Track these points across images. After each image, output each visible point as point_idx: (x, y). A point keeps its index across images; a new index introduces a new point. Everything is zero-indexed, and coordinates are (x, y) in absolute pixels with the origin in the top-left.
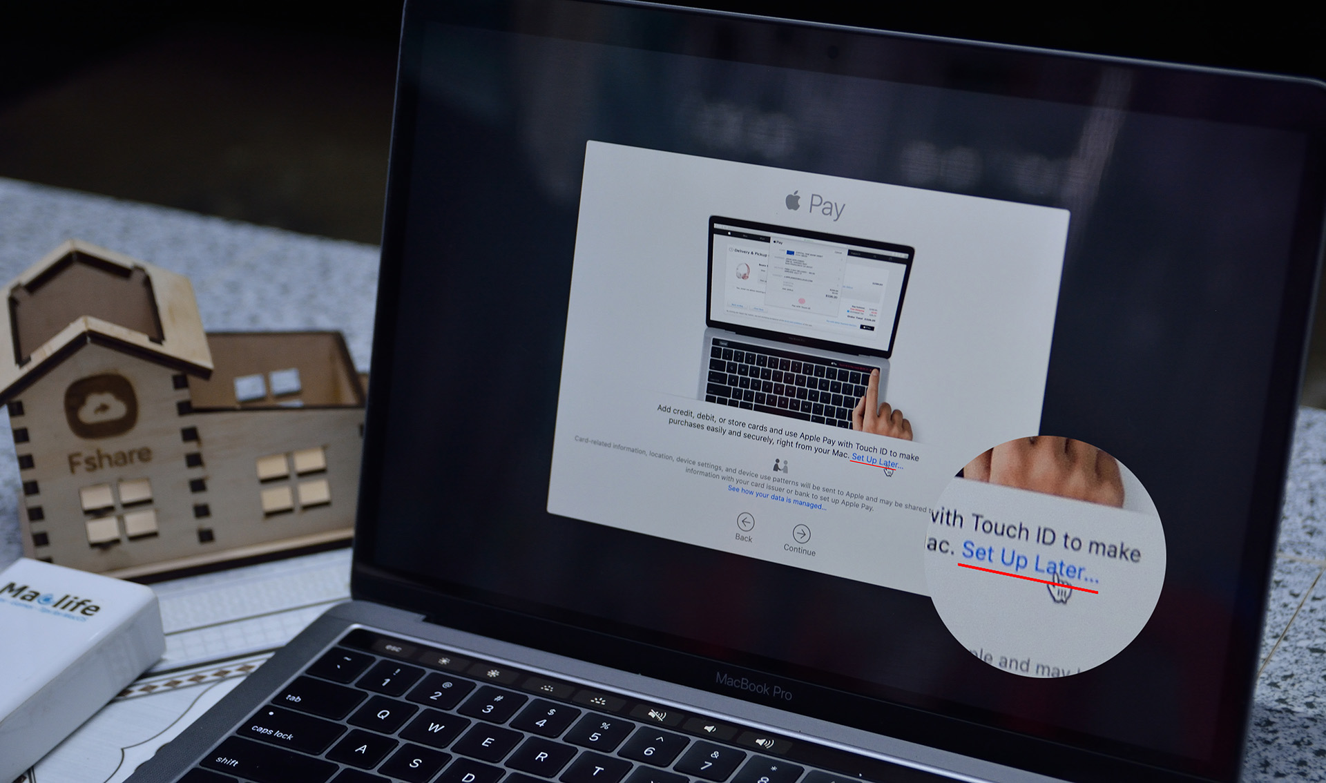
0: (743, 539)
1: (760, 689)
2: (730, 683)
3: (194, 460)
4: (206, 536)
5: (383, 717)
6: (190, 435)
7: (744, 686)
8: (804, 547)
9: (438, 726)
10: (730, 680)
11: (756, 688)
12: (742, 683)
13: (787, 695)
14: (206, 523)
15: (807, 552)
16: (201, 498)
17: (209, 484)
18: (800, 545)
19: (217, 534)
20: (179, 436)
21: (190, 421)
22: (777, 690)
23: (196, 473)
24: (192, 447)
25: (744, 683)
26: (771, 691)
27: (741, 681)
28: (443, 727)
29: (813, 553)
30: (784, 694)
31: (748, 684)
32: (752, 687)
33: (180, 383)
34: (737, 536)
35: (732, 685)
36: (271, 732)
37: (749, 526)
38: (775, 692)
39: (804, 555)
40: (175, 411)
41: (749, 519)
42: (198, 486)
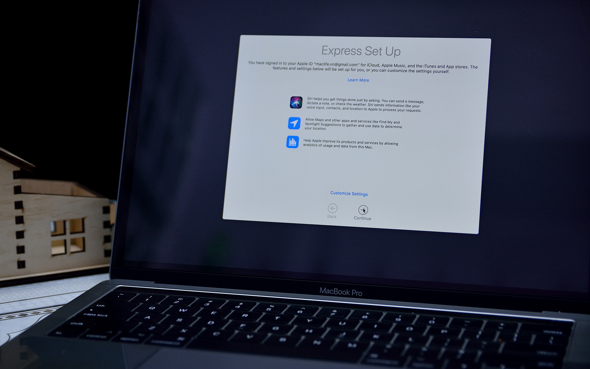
0: (331, 217)
1: (344, 293)
2: (327, 292)
3: (20, 220)
4: (21, 265)
5: (152, 309)
6: (19, 205)
7: (336, 292)
8: (365, 216)
9: (184, 310)
10: (328, 291)
11: (342, 293)
12: (334, 291)
13: (360, 293)
14: (22, 257)
15: (366, 219)
16: (21, 242)
17: (26, 234)
18: (363, 216)
19: (27, 264)
20: (13, 206)
21: (19, 198)
22: (354, 292)
23: (20, 228)
24: (19, 212)
25: (336, 291)
26: (350, 293)
27: (334, 290)
28: (187, 310)
29: (370, 219)
30: (358, 293)
31: (338, 291)
32: (340, 292)
33: (17, 175)
34: (329, 216)
35: (329, 293)
36: (95, 315)
37: (334, 210)
38: (353, 293)
39: (365, 220)
40: (13, 191)
41: (335, 206)
42: (20, 235)
